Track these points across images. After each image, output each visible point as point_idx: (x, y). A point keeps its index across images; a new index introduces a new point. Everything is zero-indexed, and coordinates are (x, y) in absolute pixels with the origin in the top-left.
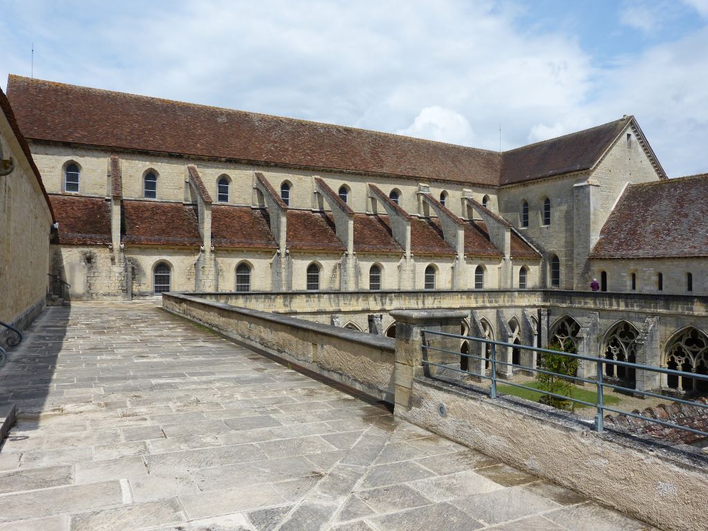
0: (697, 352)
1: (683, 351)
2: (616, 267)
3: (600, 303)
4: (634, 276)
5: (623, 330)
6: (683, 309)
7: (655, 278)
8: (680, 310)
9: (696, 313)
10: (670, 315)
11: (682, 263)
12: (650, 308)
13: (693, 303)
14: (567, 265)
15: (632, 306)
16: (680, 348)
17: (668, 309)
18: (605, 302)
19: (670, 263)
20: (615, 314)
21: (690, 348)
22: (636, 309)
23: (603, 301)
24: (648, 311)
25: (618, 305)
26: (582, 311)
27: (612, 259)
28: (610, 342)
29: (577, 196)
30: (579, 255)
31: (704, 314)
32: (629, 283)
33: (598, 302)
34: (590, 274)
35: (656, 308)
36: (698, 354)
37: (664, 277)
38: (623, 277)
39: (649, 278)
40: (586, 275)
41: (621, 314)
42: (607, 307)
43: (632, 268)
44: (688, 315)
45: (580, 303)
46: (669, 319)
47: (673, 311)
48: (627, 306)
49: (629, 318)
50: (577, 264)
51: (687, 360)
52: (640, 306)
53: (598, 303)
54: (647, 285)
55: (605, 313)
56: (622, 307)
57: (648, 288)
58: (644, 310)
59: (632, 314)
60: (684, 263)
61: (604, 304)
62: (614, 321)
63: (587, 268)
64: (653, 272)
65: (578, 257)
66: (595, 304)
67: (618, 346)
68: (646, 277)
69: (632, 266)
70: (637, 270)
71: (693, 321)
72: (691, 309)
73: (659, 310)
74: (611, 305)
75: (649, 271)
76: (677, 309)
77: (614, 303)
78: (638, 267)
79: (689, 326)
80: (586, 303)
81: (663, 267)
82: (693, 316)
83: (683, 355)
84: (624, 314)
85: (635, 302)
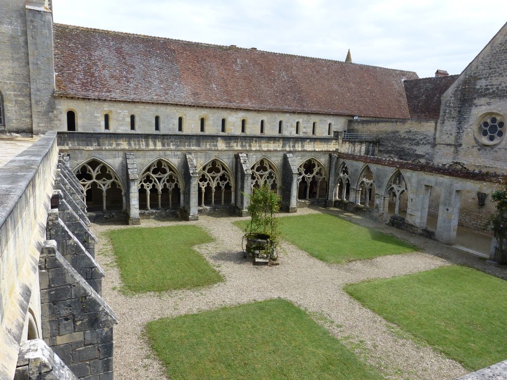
0: (215, 177)
1: (206, 177)
2: (88, 108)
3: (135, 144)
4: (107, 117)
5: (156, 167)
6: (210, 145)
7: (129, 120)
8: (208, 147)
9: (220, 149)
10: (201, 151)
11: (152, 107)
12: (185, 146)
13: (217, 141)
14: (16, 101)
15: (168, 145)
16: (203, 176)
17: (199, 146)
18: (141, 143)
19: (143, 107)
20: (152, 153)
21: (211, 174)
22: (172, 147)
23: (139, 141)
24: (184, 149)
25: (155, 145)
26: (114, 153)
27: (85, 99)
28: (143, 180)
29: (32, 21)
30: (38, 90)
31: (225, 148)
32: (103, 123)
33: (132, 143)
34: (55, 112)
35: (190, 146)
36: (216, 178)
37: (137, 119)
38: (96, 117)
39: (124, 119)
40: (50, 114)
41: (157, 152)
42: (143, 147)
43: (106, 109)
44: (215, 150)
45: (111, 145)
46: (199, 154)
47: (203, 148)
48: (163, 145)
49: (165, 155)
50: (37, 102)
51: (208, 184)
52: (176, 145)
53: (133, 145)
54: (121, 126)
55: (141, 153)
56: (159, 146)
57: (123, 128)
58: (180, 148)
59: (168, 153)
60: (154, 108)
61: (139, 144)
62: (151, 159)
63: (51, 107)
64: (127, 114)
65: (38, 93)
66: (129, 144)
67: (151, 182)
68: (121, 119)
69: (106, 108)
70: (111, 111)
71: (217, 154)
72: (216, 146)
73: (192, 148)
74: (147, 145)
75: (123, 113)
76: (206, 147)
77: (151, 143)
78: (112, 109)
79: (214, 158)
80: (118, 145)
81: (137, 110)
82: (218, 150)
83: (205, 180)
84: (161, 152)
85: (172, 142)
